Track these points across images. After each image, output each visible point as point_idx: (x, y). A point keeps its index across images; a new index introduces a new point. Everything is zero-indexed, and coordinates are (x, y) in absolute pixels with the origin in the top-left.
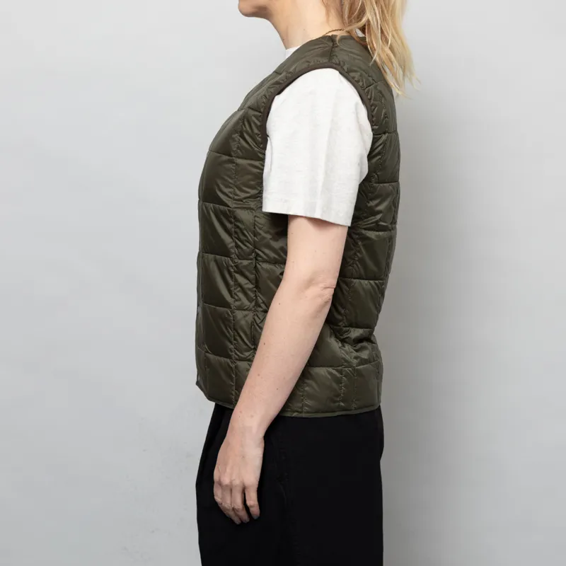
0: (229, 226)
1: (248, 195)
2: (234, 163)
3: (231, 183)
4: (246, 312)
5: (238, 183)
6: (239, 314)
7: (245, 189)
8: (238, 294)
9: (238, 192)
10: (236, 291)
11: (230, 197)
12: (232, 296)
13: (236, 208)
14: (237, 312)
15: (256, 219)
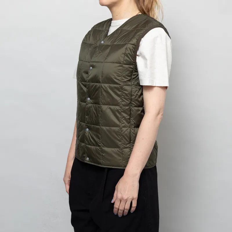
0: (119, 93)
1: (128, 79)
2: (122, 66)
3: (121, 75)
4: (127, 128)
5: (124, 75)
6: (124, 129)
7: (127, 77)
8: (123, 121)
9: (124, 79)
10: (122, 120)
11: (120, 81)
12: (120, 122)
13: (123, 85)
14: (123, 128)
15: (133, 89)
